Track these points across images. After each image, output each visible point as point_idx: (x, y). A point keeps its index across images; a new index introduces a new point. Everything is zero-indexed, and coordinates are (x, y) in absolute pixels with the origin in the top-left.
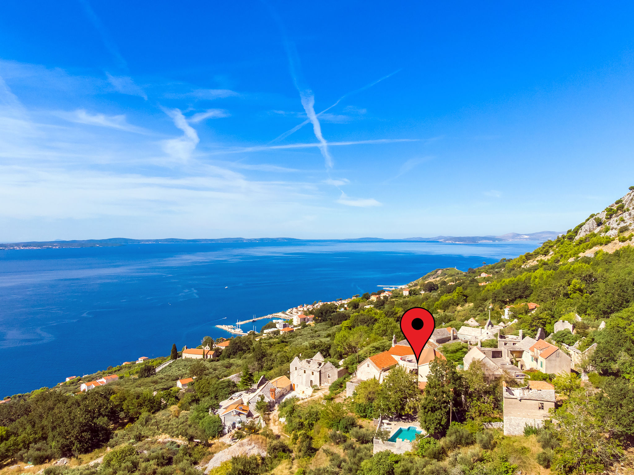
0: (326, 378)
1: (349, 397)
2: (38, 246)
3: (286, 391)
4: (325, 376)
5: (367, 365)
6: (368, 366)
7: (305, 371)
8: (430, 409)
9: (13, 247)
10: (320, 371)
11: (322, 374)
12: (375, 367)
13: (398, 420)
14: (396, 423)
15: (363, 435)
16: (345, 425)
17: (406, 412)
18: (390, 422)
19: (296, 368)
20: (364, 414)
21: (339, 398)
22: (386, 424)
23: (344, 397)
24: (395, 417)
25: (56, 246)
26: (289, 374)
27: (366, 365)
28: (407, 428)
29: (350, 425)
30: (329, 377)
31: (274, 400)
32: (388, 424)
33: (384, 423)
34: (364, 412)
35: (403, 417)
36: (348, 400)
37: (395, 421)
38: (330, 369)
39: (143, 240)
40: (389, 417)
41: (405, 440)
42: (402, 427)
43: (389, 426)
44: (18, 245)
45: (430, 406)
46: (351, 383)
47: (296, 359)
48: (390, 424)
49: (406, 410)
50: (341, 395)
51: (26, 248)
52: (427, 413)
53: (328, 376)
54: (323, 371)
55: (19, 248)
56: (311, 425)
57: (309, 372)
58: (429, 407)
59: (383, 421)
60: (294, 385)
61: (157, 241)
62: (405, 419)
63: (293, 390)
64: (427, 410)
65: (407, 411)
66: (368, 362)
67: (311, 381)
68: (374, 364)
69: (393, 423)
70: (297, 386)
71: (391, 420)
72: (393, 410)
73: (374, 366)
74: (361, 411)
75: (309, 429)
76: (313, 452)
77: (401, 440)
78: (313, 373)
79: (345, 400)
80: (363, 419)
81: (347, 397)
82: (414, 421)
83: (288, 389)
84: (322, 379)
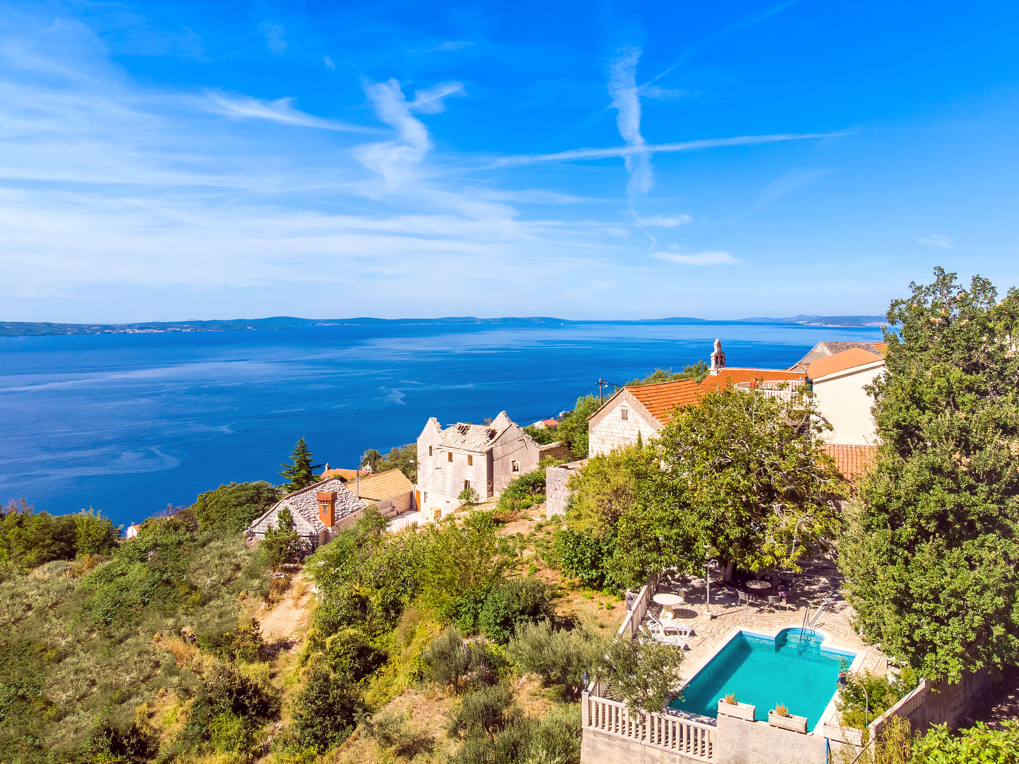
0: (507, 472)
1: (554, 518)
2: (161, 329)
3: (392, 510)
4: (503, 466)
5: (620, 415)
6: (625, 417)
7: (450, 455)
8: (932, 526)
9: (124, 329)
10: (490, 453)
11: (495, 462)
12: (647, 419)
13: (729, 600)
14: (717, 609)
15: (562, 662)
16: (502, 612)
17: (768, 559)
18: (689, 607)
19: (431, 448)
20: (594, 573)
21: (521, 521)
22: (670, 615)
23: (538, 520)
24: (717, 586)
25: (187, 328)
26: (415, 467)
27: (617, 412)
28: (772, 633)
29: (522, 612)
30: (515, 470)
31: (330, 529)
32: (679, 613)
33: (661, 607)
34: (594, 565)
35: (756, 586)
36: (550, 528)
37: (713, 602)
38: (518, 444)
39: (319, 321)
40: (685, 582)
41: (775, 718)
42: (745, 630)
43: (683, 624)
44: (131, 326)
45: (932, 508)
46: (563, 470)
47: (432, 424)
48: (693, 615)
49: (765, 548)
50: (530, 512)
51: (142, 331)
52: (911, 546)
53: (511, 468)
54: (498, 451)
55: (133, 331)
56: (393, 609)
57: (460, 457)
58: (927, 511)
59: (659, 598)
60: (418, 492)
61: (341, 321)
62: (761, 594)
63: (417, 510)
64: (907, 531)
65: (772, 553)
66: (625, 403)
67: (467, 482)
68: (644, 407)
69: (704, 610)
70: (425, 497)
71: (695, 596)
72: (704, 548)
73: (643, 416)
74: (581, 562)
75: (388, 626)
76: (338, 728)
77: (745, 710)
78: (470, 458)
79: (540, 527)
80: (589, 593)
81: (549, 519)
82: (806, 604)
83: (401, 506)
84: (496, 476)
